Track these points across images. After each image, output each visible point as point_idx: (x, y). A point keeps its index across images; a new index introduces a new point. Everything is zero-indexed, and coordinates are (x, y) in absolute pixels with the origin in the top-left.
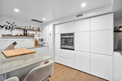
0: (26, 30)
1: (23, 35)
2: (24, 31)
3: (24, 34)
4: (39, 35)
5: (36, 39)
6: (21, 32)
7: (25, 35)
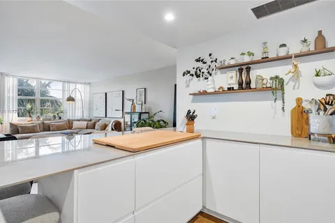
0: (244, 67)
1: (236, 87)
2: (241, 71)
3: (240, 84)
4: (320, 80)
5: (299, 100)
6: (232, 77)
7: (245, 86)
